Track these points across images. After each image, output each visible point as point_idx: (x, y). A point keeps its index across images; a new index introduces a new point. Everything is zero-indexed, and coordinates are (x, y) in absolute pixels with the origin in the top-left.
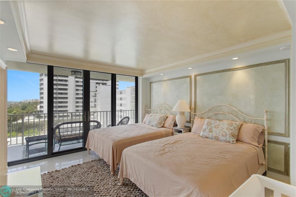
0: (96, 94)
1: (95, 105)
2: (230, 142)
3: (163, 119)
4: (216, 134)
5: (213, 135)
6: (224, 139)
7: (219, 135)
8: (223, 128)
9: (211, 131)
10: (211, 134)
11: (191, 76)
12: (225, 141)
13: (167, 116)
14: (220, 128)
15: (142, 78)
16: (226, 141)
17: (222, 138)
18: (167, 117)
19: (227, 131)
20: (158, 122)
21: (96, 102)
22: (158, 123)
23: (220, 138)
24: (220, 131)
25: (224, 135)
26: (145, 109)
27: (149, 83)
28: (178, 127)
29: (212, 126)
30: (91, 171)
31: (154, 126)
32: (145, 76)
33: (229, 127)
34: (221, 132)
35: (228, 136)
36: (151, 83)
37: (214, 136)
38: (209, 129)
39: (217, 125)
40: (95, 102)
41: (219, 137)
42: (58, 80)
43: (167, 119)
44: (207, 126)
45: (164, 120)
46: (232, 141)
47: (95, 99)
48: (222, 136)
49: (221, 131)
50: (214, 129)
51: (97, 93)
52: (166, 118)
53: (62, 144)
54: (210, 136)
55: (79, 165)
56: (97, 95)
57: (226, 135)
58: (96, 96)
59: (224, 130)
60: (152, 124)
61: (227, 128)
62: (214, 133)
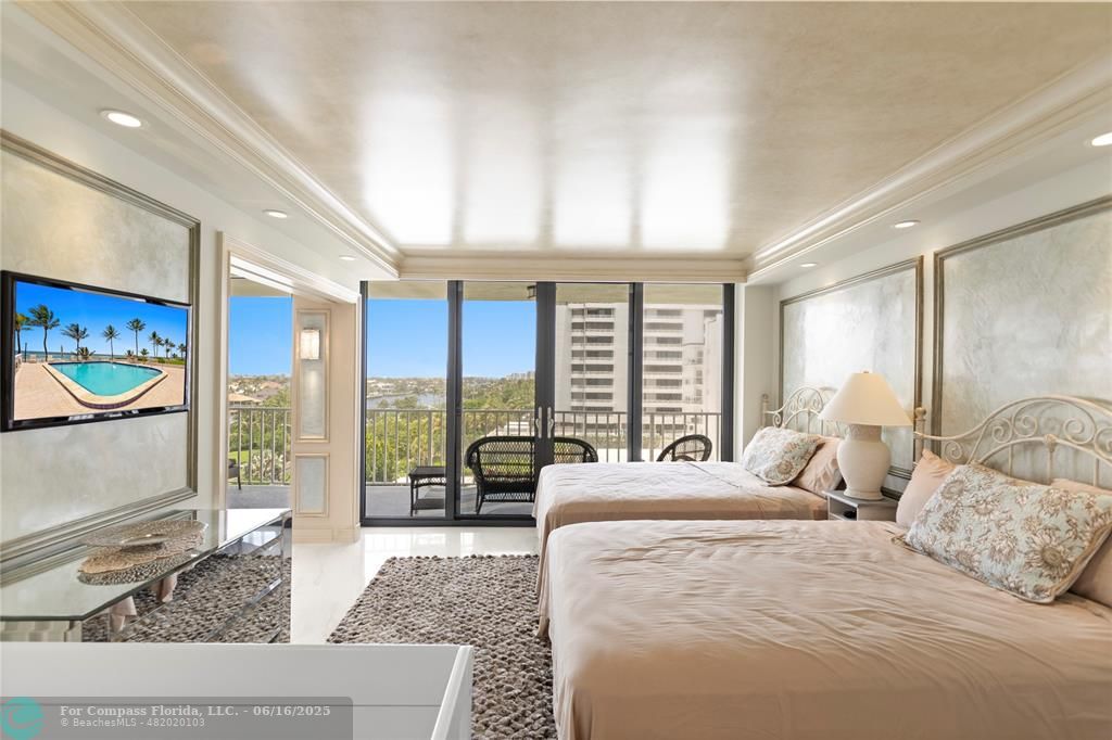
0: (700, 354)
1: (699, 393)
2: (1023, 590)
3: (797, 451)
4: (969, 539)
5: (949, 545)
6: (998, 570)
7: (980, 547)
8: (1011, 518)
9: (949, 525)
10: (944, 537)
11: (922, 257)
12: (1000, 581)
13: (819, 442)
14: (997, 513)
15: (747, 288)
16: (1006, 583)
17: (986, 565)
18: (819, 447)
19: (1022, 536)
20: (777, 463)
21: (701, 383)
22: (779, 466)
23: (980, 562)
24: (989, 531)
25: (1000, 551)
26: (761, 409)
27: (778, 304)
28: (847, 492)
29: (967, 499)
30: (502, 581)
31: (762, 479)
32: (755, 278)
33: (1042, 515)
34: (991, 536)
35: (1020, 560)
36: (783, 303)
37: (953, 548)
38: (946, 515)
39: (989, 499)
40: (699, 381)
41: (976, 557)
42: (586, 312)
43: (820, 452)
44: (940, 498)
45: (802, 458)
46: (1031, 588)
47: (699, 373)
48: (991, 557)
49: (994, 529)
50: (966, 517)
51: (704, 349)
52: (813, 448)
53: (487, 497)
54: (938, 548)
55: (490, 557)
56: (704, 358)
57: (1012, 550)
58: (700, 362)
59: (1009, 526)
60: (755, 471)
61: (1029, 520)
62: (959, 537)
